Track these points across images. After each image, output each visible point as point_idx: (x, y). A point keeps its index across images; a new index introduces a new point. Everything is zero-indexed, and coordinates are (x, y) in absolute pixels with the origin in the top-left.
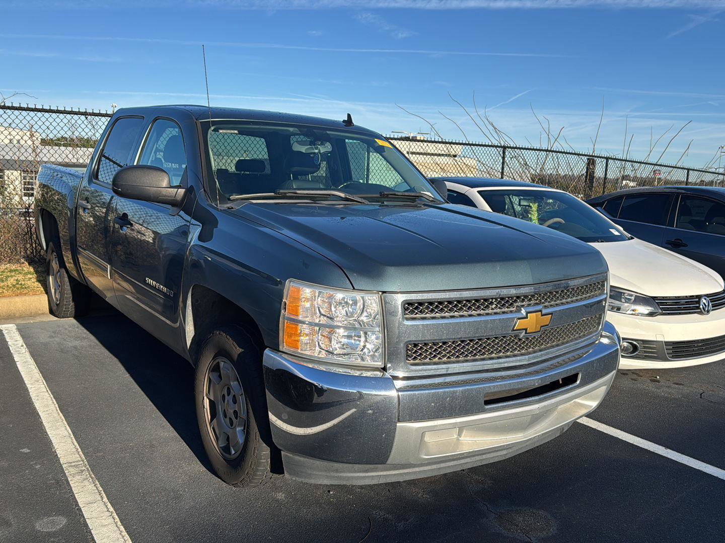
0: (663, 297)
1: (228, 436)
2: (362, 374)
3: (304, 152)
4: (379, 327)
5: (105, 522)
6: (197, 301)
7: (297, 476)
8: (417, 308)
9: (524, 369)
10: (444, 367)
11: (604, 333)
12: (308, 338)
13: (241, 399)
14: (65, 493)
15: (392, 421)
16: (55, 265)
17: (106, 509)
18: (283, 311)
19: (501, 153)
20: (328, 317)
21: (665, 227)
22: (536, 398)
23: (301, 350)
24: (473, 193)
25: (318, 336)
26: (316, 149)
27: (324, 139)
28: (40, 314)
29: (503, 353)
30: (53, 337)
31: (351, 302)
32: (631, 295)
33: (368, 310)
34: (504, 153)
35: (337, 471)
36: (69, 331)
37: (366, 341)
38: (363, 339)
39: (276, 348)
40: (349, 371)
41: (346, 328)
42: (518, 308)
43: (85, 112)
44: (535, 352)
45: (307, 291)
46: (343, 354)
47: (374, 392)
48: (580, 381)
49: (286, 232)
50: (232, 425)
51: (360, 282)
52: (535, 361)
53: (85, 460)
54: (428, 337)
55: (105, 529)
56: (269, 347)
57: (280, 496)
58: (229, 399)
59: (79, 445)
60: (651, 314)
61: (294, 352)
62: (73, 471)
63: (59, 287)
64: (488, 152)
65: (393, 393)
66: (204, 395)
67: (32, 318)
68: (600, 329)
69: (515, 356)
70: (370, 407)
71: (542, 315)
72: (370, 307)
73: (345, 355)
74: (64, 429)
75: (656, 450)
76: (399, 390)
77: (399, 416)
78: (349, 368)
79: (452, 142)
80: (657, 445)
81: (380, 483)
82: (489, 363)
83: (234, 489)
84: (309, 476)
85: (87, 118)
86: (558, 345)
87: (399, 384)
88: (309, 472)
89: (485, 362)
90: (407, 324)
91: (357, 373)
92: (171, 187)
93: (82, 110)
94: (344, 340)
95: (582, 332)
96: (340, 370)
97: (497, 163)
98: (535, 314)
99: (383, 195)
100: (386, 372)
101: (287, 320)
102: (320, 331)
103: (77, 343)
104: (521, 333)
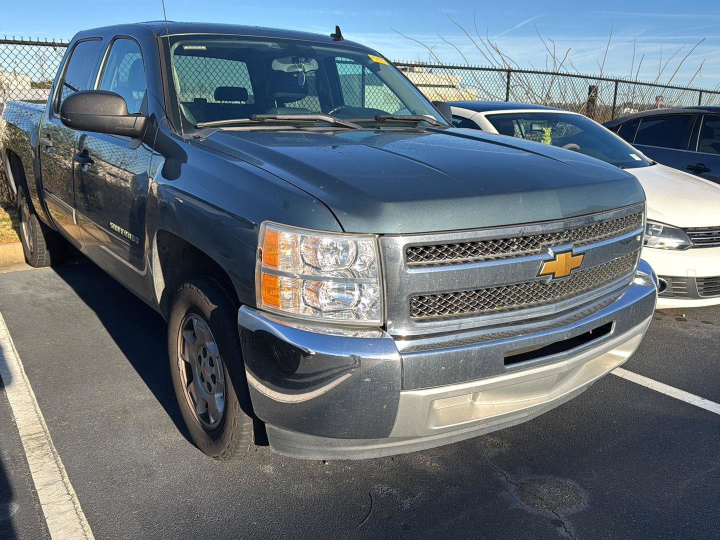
0: (695, 228)
1: (207, 403)
2: (357, 334)
3: (286, 71)
4: (376, 278)
5: (63, 508)
6: (164, 248)
7: (286, 452)
8: (422, 253)
9: (550, 320)
10: (456, 323)
11: (638, 273)
12: (291, 292)
13: (217, 362)
14: (20, 473)
15: (395, 390)
16: (26, 210)
17: (66, 492)
18: (258, 261)
19: (505, 77)
20: (313, 267)
21: (686, 151)
22: (565, 353)
23: (283, 307)
24: (480, 117)
25: (303, 289)
26: (301, 68)
27: (309, 55)
28: (15, 264)
29: (526, 302)
30: (26, 289)
31: (341, 248)
32: (659, 227)
33: (362, 258)
34: (508, 77)
35: (331, 445)
36: (44, 282)
37: (361, 295)
38: (356, 293)
39: (252, 305)
40: (341, 331)
41: (335, 280)
42: (543, 248)
43: (53, 43)
44: (562, 300)
45: (286, 236)
46: (333, 311)
47: (372, 357)
48: (614, 331)
49: (267, 166)
50: (210, 390)
51: (351, 223)
52: (563, 309)
53: (48, 432)
54: (437, 288)
55: (62, 517)
56: (244, 304)
57: (269, 469)
58: (205, 361)
59: (43, 413)
60: (682, 248)
61: (275, 310)
62: (32, 444)
63: (32, 233)
64: (492, 77)
65: (395, 357)
66: (179, 356)
67: (7, 268)
68: (635, 268)
69: (539, 305)
70: (367, 373)
71: (573, 256)
72: (365, 253)
73: (335, 311)
74: (27, 394)
75: (691, 400)
76: (401, 353)
77: (402, 384)
78: (341, 328)
79: (453, 66)
80: (692, 395)
81: (381, 456)
82: (509, 315)
83: (215, 462)
84: (299, 451)
85: (55, 49)
86: (588, 290)
87: (401, 345)
88: (298, 447)
89: (505, 314)
90: (410, 273)
91: (350, 334)
92: (129, 115)
93: (50, 41)
94: (335, 295)
95: (615, 273)
96: (331, 331)
97: (501, 88)
98: (564, 254)
99: (379, 119)
100: (386, 331)
101: (265, 272)
102: (305, 284)
103: (52, 295)
104: (548, 278)
